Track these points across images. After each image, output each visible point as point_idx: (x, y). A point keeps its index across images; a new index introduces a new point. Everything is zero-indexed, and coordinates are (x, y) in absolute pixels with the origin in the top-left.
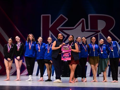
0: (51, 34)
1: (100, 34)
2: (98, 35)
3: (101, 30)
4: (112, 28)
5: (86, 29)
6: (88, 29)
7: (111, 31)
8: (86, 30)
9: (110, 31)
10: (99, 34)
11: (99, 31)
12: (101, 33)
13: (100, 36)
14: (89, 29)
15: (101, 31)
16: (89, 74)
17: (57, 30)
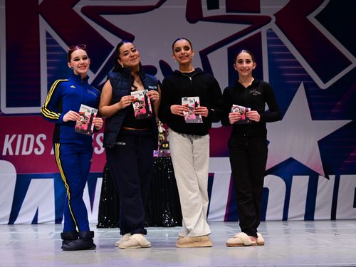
0: (48, 35)
1: (271, 34)
2: (259, 34)
3: (275, 15)
4: (322, 7)
5: (209, 8)
6: (217, 7)
7: (317, 17)
8: (207, 13)
9: (311, 18)
10: (264, 30)
11: (266, 20)
12: (272, 25)
13: (269, 42)
14: (222, 10)
15: (274, 19)
16: (223, 213)
17: (74, 11)
